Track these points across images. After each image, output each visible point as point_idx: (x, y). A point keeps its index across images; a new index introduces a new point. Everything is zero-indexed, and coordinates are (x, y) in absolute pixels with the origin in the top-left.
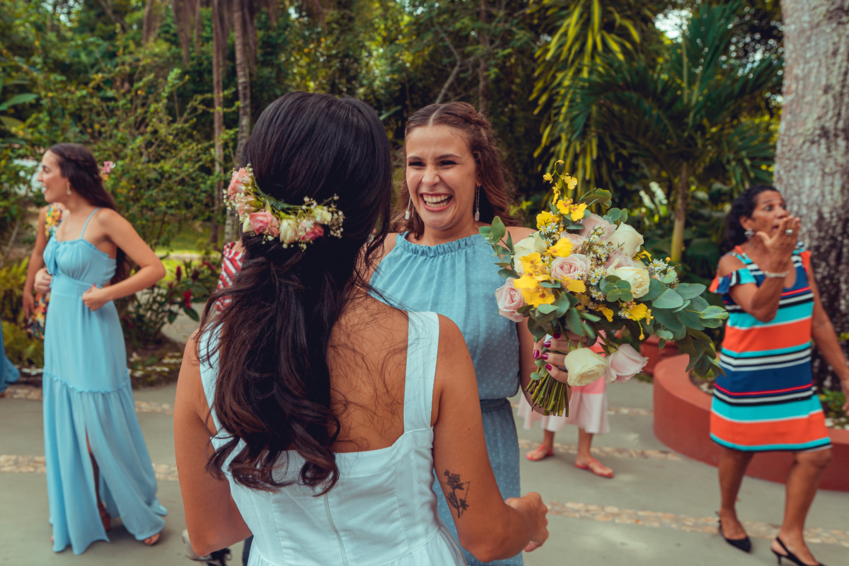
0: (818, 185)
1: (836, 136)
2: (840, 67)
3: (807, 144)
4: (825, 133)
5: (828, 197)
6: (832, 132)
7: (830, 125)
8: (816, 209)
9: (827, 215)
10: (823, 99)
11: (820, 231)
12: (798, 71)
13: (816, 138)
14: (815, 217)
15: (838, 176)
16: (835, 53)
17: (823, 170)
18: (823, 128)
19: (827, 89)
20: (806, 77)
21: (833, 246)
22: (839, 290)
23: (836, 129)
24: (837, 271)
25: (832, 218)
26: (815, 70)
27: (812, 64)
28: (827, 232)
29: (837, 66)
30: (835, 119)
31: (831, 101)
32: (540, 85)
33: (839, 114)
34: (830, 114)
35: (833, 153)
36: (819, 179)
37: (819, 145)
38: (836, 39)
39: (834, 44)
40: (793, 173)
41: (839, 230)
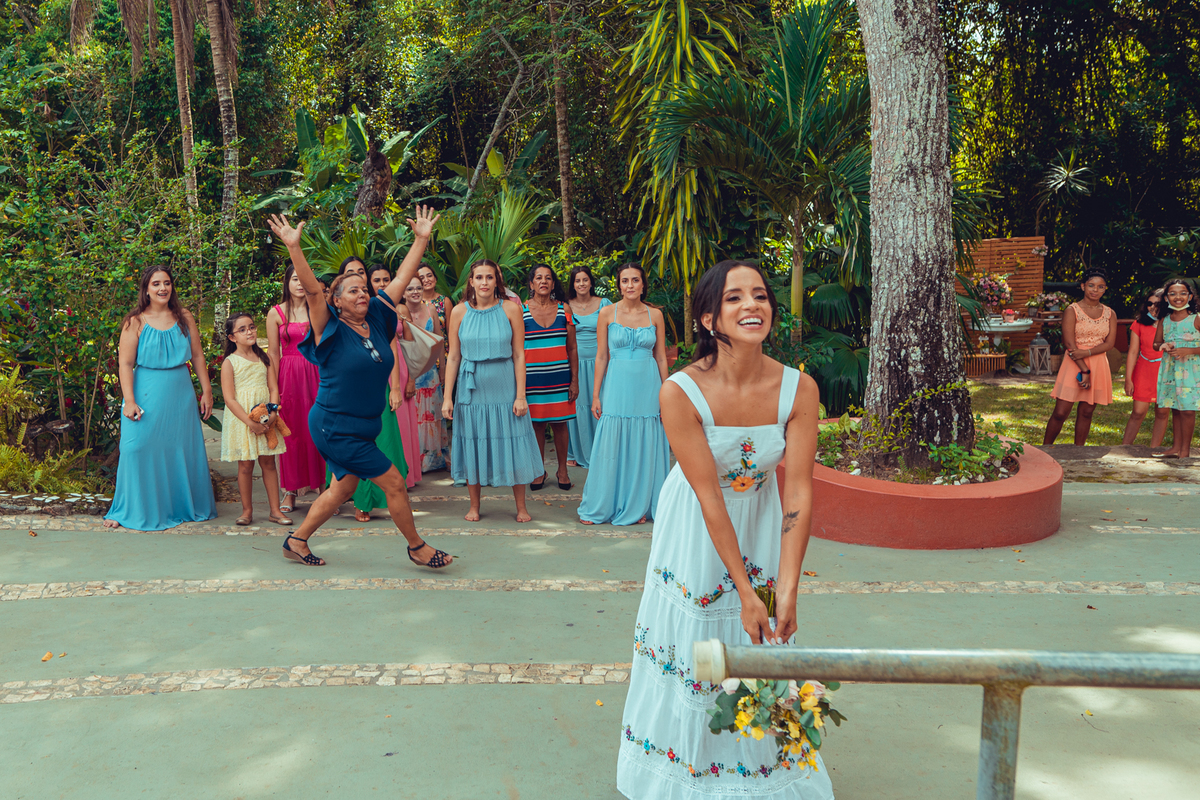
0: (910, 226)
1: (924, 173)
2: (921, 100)
3: (897, 182)
4: (912, 171)
5: (922, 238)
6: (920, 169)
7: (917, 162)
8: (911, 252)
9: (922, 258)
10: (908, 133)
11: (917, 276)
12: (881, 104)
13: (905, 176)
14: (911, 261)
15: (929, 216)
16: (915, 86)
17: (914, 210)
18: (910, 165)
19: (911, 124)
20: (889, 111)
21: (930, 291)
22: (942, 337)
23: (922, 165)
24: (937, 317)
25: (928, 260)
26: (898, 104)
27: (894, 97)
28: (924, 276)
29: (919, 98)
30: (921, 155)
31: (916, 136)
32: (622, 104)
33: (925, 149)
34: (916, 150)
35: (923, 190)
36: (912, 218)
37: (908, 183)
38: (915, 71)
39: (913, 75)
40: (886, 213)
41: (935, 272)
